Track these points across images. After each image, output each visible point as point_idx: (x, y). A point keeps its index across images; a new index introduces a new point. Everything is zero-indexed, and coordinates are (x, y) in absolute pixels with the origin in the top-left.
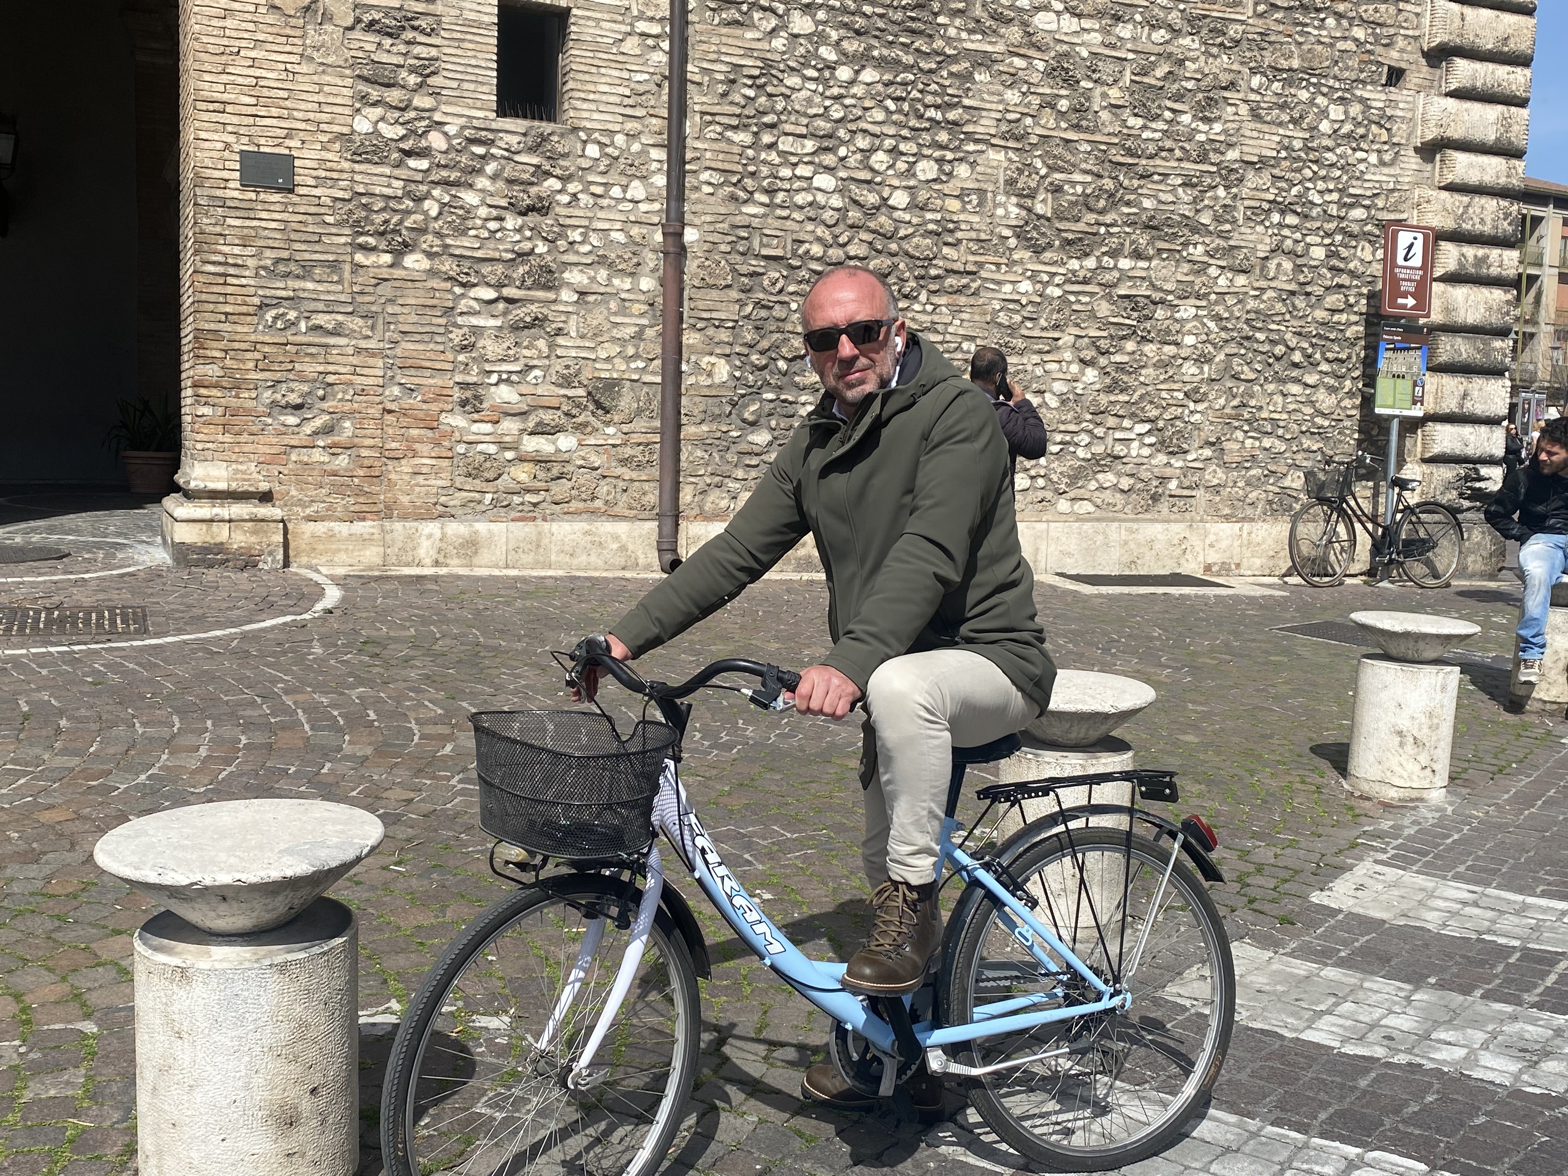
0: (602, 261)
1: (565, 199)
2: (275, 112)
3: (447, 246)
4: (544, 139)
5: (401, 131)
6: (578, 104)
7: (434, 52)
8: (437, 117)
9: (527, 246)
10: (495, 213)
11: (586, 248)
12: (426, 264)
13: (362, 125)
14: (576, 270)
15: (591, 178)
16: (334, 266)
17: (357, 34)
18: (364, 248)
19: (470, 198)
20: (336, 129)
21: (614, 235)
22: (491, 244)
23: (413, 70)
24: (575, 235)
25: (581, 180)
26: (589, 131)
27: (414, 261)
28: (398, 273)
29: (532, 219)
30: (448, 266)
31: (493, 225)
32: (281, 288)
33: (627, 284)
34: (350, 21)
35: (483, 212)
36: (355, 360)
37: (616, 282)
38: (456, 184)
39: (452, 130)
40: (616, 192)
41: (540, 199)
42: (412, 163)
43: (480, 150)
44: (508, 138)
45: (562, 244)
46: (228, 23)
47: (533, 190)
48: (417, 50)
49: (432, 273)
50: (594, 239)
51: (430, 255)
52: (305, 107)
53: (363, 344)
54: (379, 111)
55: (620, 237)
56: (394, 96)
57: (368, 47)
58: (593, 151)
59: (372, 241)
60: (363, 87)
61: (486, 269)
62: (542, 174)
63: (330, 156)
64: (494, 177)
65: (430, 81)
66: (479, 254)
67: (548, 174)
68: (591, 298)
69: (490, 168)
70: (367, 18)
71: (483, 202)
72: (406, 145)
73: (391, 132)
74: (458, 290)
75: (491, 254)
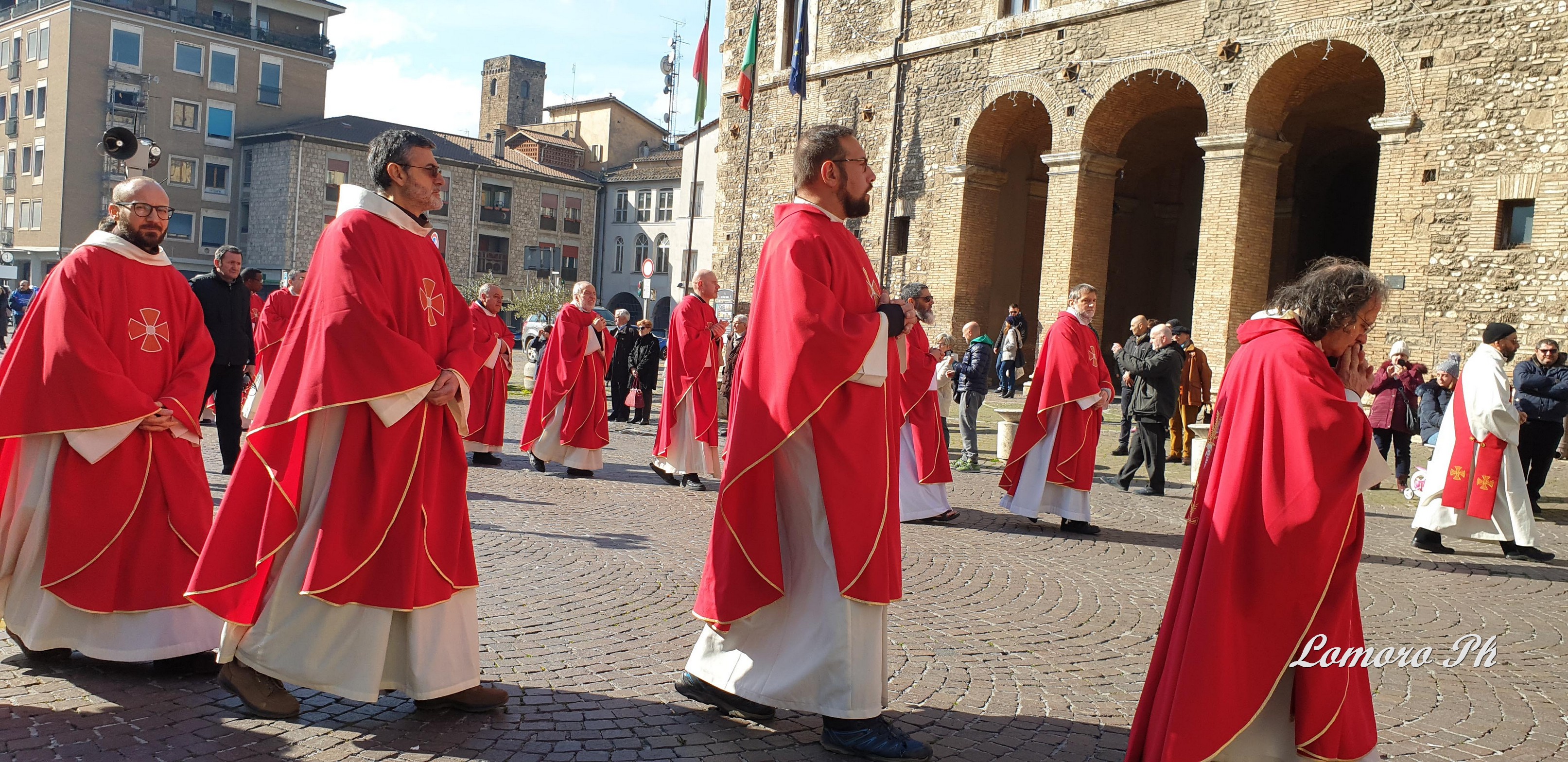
0: (1543, 309)
1: (1525, 283)
2: (1399, 260)
3: (1465, 307)
4: (1516, 257)
5: (1449, 261)
6: (1536, 240)
7: (1466, 228)
8: (1466, 254)
9: (1504, 305)
10: (1489, 291)
11: (1535, 304)
12: (1455, 315)
13: (1433, 261)
14: (1528, 314)
15: (1539, 272)
16: (1417, 318)
17: (1434, 225)
18: (1430, 309)
19: (1478, 286)
20: (1423, 263)
21: (1550, 298)
22: (1486, 305)
23: (1458, 236)
24: (1529, 299)
25: (1535, 273)
26: (1540, 252)
27: (1451, 314)
28: (1442, 319)
29: (1509, 292)
30: (1465, 315)
31: (1488, 297)
32: (1394, 327)
33: (1556, 319)
34: (1432, 220)
35: (1483, 292)
36: (1421, 355)
37: (1550, 319)
38: (1473, 280)
39: (1472, 259)
40: (1553, 277)
41: (1512, 284)
42: (1453, 274)
43: (1484, 265)
44: (1498, 259)
45: (1522, 303)
46: (1385, 229)
47: (1509, 280)
48: (1459, 227)
49: (1457, 319)
50: (1539, 300)
51: (1458, 311)
52: (1410, 256)
53: (1426, 349)
54: (1441, 254)
55: (1554, 298)
56: (1448, 247)
57: (1438, 230)
58: (1542, 260)
59: (1433, 307)
60: (1434, 246)
61: (1483, 316)
62: (1512, 273)
63: (1418, 274)
64: (1491, 276)
65: (1464, 239)
66: (1481, 310)
67: (1518, 272)
68: (1536, 327)
69: (1489, 273)
70: (1439, 218)
71: (1484, 287)
72: (1451, 267)
73: (1444, 262)
74: (1469, 326)
75: (1486, 309)
